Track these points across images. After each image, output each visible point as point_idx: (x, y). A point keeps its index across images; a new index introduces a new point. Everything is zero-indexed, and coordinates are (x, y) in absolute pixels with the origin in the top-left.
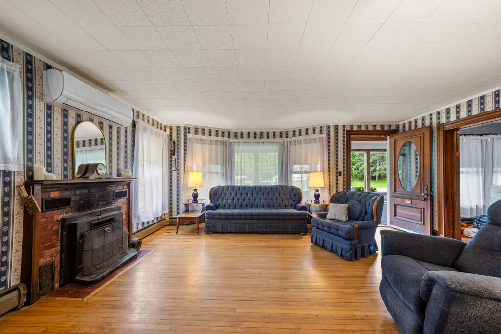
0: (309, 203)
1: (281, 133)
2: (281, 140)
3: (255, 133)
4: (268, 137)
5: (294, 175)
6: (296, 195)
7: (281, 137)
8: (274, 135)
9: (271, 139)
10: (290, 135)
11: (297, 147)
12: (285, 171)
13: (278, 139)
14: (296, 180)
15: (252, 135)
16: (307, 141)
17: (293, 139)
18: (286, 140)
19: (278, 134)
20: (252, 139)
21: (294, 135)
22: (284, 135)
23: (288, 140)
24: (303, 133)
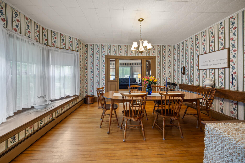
0: (138, 82)
1: (131, 64)
2: (131, 66)
3: (124, 64)
4: (127, 65)
5: (134, 75)
6: (135, 80)
7: (131, 65)
8: (129, 64)
9: (128, 66)
10: (133, 64)
11: (135, 67)
12: (132, 74)
13: (130, 66)
14: (135, 76)
15: (123, 64)
16: (137, 66)
17: (134, 66)
18: (132, 66)
19: (130, 64)
20: (123, 65)
21: (134, 64)
22: (132, 64)
23: (133, 66)
24: (137, 64)
